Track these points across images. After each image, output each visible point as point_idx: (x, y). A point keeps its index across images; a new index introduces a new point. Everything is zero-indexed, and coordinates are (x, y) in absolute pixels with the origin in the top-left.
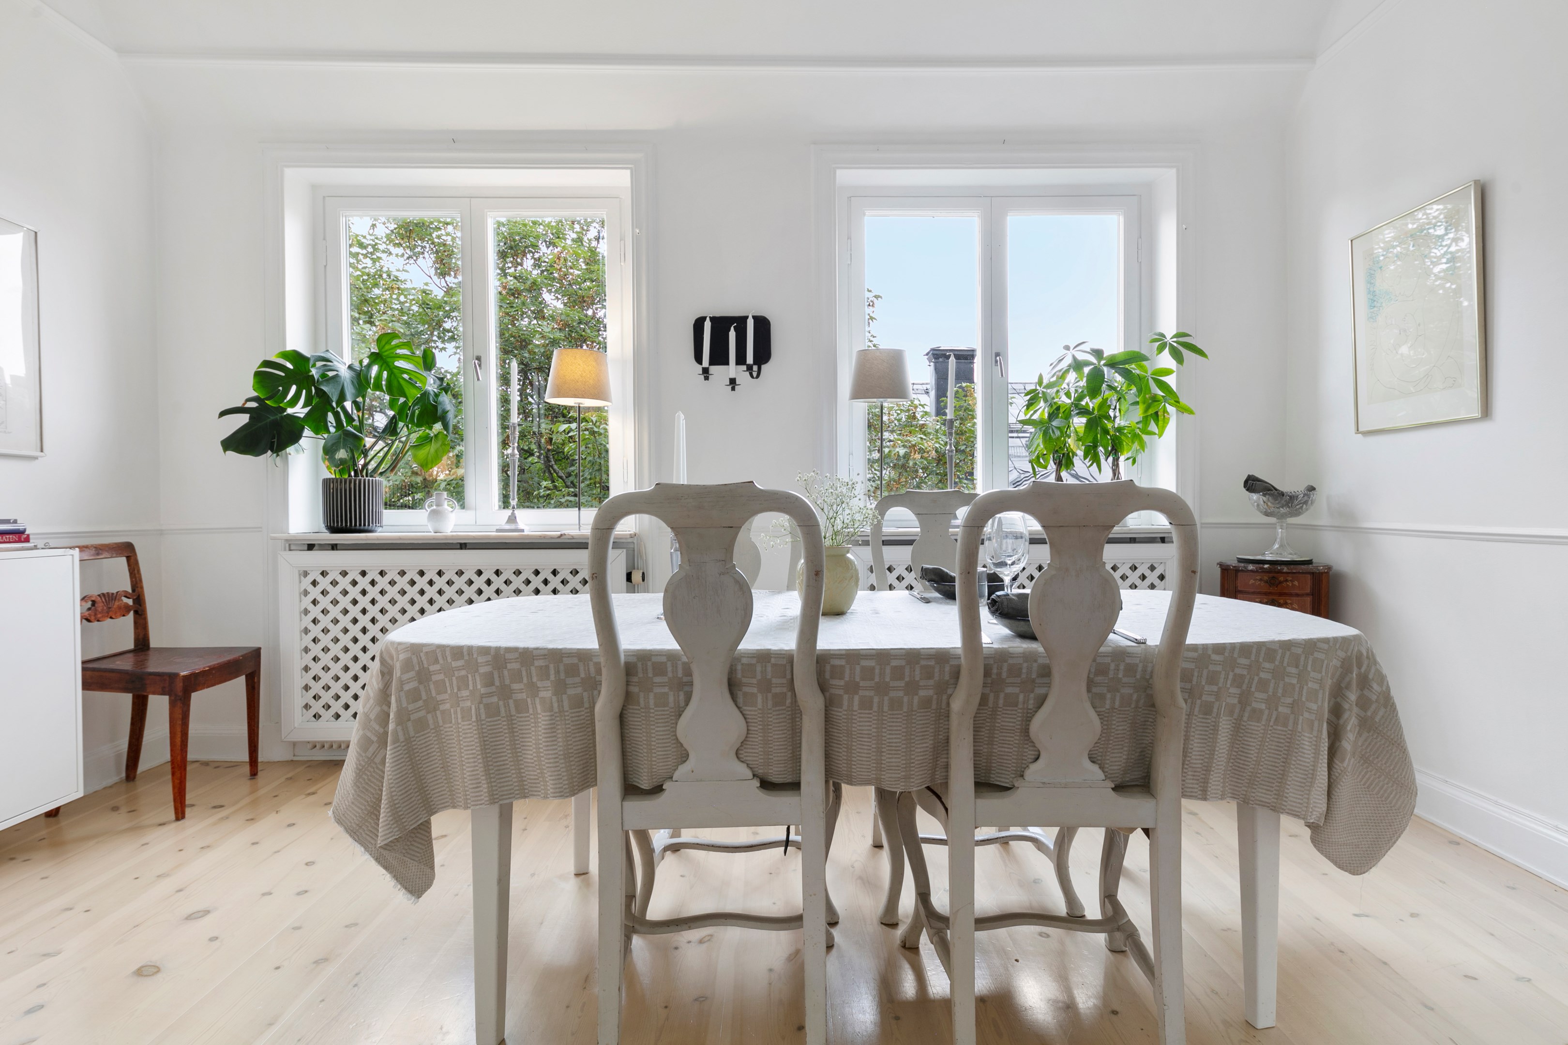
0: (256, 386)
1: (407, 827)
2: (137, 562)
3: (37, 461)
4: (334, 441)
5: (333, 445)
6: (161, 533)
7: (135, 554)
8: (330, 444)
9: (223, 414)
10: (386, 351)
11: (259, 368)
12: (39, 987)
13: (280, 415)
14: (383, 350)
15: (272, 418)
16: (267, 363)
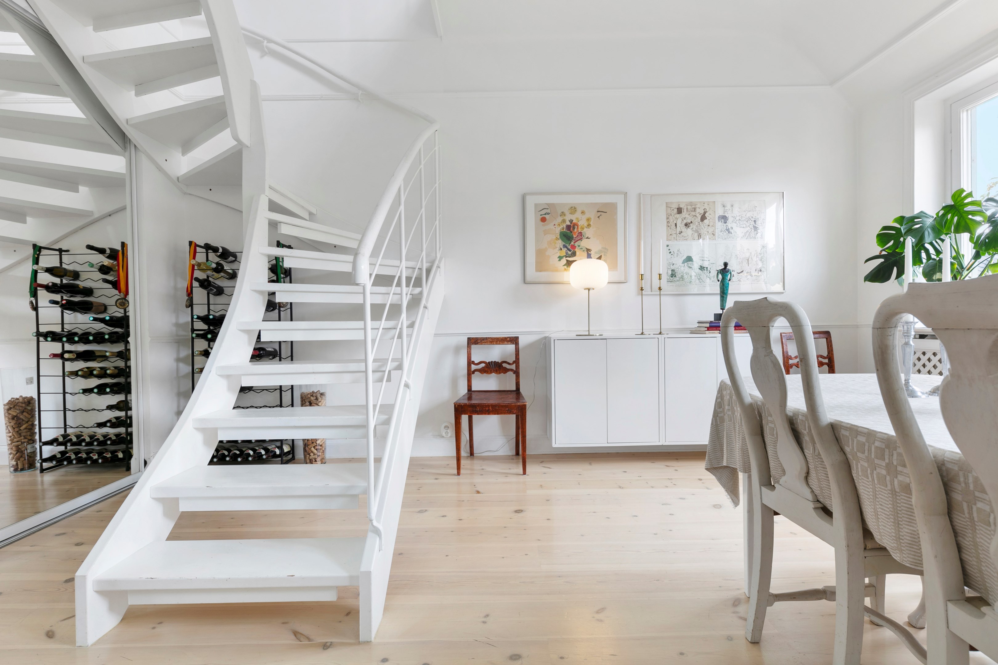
0: (878, 243)
1: (713, 465)
2: (831, 341)
3: (783, 294)
4: (931, 268)
5: (930, 271)
6: (857, 327)
7: (831, 337)
8: (927, 271)
9: (867, 261)
10: (959, 202)
11: (880, 231)
12: (692, 494)
13: (899, 256)
14: (957, 202)
15: (893, 259)
16: (885, 228)
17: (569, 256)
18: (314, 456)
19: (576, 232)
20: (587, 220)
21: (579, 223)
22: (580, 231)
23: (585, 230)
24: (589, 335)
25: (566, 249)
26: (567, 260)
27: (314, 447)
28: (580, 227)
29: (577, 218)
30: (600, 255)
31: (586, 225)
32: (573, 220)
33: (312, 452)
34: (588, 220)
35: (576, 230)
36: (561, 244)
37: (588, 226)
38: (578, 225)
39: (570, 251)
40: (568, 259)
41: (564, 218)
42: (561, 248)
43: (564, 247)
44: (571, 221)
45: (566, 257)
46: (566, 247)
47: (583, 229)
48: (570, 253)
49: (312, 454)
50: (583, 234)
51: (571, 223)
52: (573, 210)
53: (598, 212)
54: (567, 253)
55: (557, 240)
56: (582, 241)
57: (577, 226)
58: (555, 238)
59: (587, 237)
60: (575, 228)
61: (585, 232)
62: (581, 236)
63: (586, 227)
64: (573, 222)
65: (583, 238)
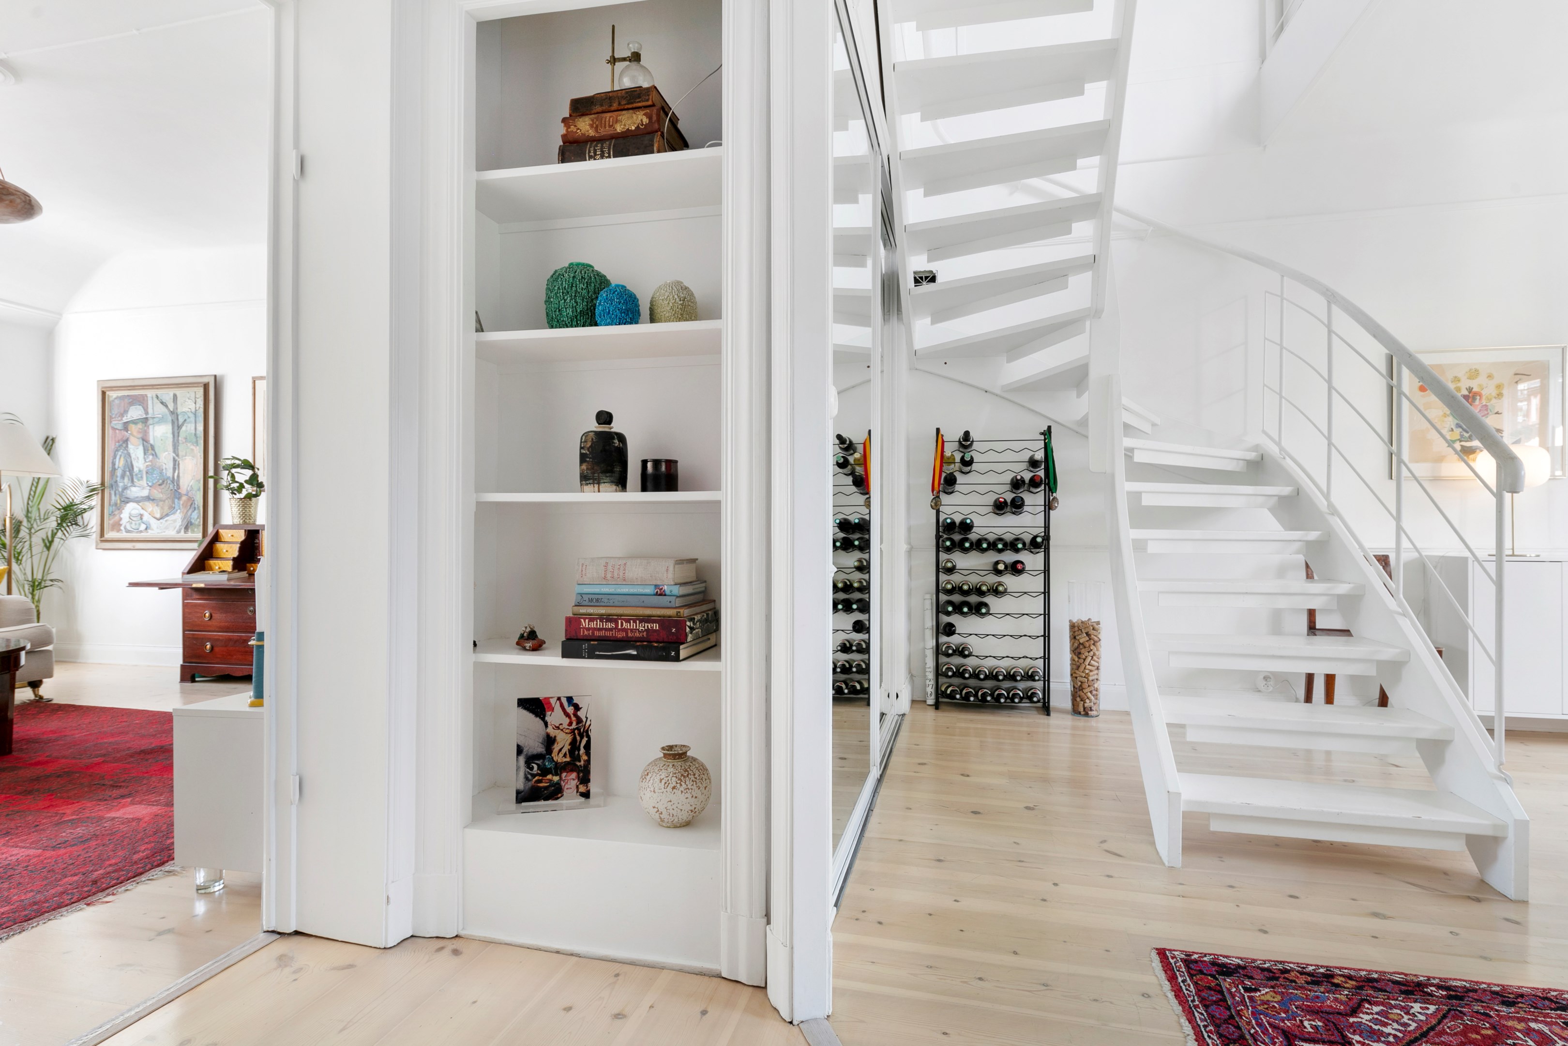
17: (1466, 440)
18: (1090, 704)
19: (1478, 405)
20: (1497, 387)
21: (1484, 392)
22: (1484, 404)
23: (1494, 401)
24: (1513, 555)
25: (1460, 430)
26: (1461, 445)
27: (1091, 692)
28: (1484, 397)
29: (1480, 386)
30: (1518, 438)
31: (1494, 394)
32: (1472, 388)
33: (1088, 698)
34: (1499, 387)
35: (1477, 402)
36: (1452, 423)
37: (1498, 395)
38: (1482, 394)
39: (1467, 432)
40: (1463, 443)
41: (1459, 385)
42: (1452, 429)
43: (1457, 427)
44: (1470, 390)
45: (1461, 441)
46: (1461, 427)
47: (1489, 400)
48: (1467, 435)
49: (1087, 701)
50: (1489, 407)
51: (1470, 392)
52: (1474, 374)
53: (1516, 374)
54: (1462, 436)
55: (1445, 417)
56: (1487, 417)
57: (1480, 396)
58: (1442, 413)
59: (1496, 411)
60: (1476, 399)
61: (1495, 404)
62: (1487, 410)
63: (1495, 398)
64: (1474, 390)
65: (1490, 413)
